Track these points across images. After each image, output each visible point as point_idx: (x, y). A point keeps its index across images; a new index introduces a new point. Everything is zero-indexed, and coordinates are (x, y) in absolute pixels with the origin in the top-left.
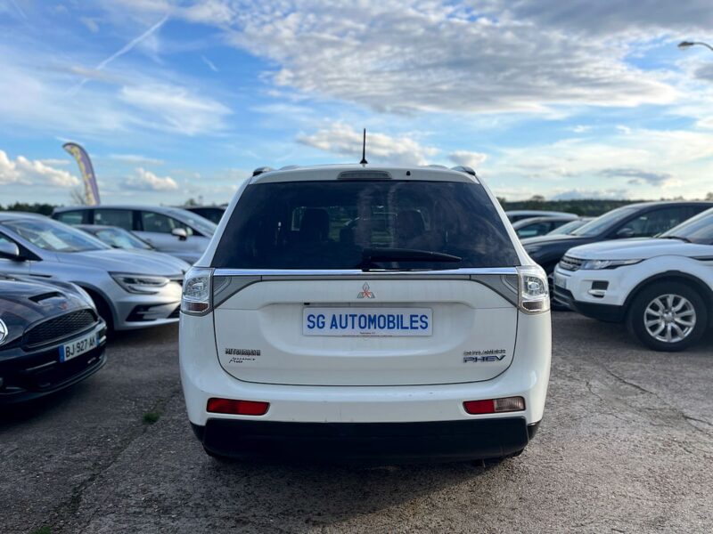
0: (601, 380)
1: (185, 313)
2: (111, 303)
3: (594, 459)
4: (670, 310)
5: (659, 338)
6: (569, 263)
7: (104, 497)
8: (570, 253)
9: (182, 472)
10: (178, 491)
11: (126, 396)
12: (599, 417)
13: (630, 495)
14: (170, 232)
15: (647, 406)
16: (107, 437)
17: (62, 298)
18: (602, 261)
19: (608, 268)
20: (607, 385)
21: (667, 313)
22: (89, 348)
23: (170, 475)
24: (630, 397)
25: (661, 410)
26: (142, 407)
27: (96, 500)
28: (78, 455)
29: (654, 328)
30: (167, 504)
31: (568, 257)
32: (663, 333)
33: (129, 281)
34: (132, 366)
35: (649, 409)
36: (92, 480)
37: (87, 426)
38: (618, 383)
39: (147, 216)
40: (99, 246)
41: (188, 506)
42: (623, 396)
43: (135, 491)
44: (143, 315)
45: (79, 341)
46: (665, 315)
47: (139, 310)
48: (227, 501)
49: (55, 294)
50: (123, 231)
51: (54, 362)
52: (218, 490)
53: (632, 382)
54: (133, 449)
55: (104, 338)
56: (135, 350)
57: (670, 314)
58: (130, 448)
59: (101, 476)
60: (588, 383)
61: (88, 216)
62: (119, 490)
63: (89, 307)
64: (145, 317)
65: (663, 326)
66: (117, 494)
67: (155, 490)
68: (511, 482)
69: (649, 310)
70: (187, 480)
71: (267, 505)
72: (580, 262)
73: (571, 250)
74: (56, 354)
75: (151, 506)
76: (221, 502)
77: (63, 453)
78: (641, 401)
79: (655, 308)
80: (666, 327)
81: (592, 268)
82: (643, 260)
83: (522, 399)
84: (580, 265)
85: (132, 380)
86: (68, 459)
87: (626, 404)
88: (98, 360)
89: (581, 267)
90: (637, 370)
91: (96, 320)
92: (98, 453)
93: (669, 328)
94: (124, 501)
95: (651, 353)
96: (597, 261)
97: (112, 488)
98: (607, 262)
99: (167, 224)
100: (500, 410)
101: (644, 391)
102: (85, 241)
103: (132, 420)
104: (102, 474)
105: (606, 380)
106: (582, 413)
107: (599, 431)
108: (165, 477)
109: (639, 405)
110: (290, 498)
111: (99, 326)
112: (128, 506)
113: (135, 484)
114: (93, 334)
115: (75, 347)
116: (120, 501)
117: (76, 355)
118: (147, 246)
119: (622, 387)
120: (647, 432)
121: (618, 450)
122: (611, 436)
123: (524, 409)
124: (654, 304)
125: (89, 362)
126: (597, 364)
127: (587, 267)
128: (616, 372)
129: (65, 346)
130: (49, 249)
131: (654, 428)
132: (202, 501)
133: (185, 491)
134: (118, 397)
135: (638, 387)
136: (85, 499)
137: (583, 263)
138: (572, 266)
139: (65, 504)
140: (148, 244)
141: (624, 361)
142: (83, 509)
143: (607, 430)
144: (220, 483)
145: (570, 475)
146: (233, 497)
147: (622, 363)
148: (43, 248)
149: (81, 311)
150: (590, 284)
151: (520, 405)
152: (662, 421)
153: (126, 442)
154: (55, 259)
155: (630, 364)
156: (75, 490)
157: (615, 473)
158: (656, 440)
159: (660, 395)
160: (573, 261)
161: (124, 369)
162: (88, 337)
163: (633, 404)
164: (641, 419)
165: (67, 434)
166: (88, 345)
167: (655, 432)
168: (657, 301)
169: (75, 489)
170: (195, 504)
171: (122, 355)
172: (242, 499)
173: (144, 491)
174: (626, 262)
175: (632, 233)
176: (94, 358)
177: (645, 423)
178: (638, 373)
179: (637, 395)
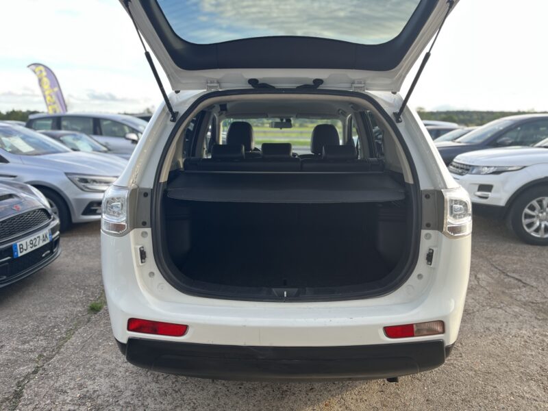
0: (487, 274)
1: (105, 232)
2: (69, 200)
3: (490, 356)
4: (545, 211)
5: (533, 234)
6: (457, 167)
7: (43, 391)
8: (458, 159)
9: (117, 365)
10: (111, 387)
11: (77, 284)
12: (490, 312)
13: (527, 396)
14: (124, 137)
15: (530, 300)
16: (54, 327)
17: (16, 199)
18: (488, 167)
19: (494, 173)
20: (492, 278)
21: (542, 213)
22: (42, 244)
23: (106, 369)
24: (515, 291)
25: (543, 303)
26: (89, 296)
27: (35, 396)
28: (26, 346)
29: (530, 225)
30: (99, 401)
31: (456, 162)
32: (537, 230)
33: (84, 181)
34: (86, 254)
35: (533, 303)
36: (35, 372)
37: (39, 315)
38: (502, 276)
39: (105, 123)
40: (61, 150)
41: (119, 405)
42: (508, 289)
43: (72, 387)
44: (96, 210)
45: (32, 238)
46: (540, 215)
47: (93, 206)
48: (155, 400)
49: (10, 196)
50: (84, 136)
51: (9, 258)
52: (148, 386)
53: (514, 275)
54: (75, 340)
55: (58, 233)
56: (90, 239)
57: (545, 214)
58: (73, 338)
59: (44, 369)
60: (476, 276)
61: (57, 122)
62: (57, 385)
63: (43, 207)
64: (98, 212)
65: (538, 224)
66: (56, 390)
67: (91, 385)
68: (416, 381)
69: (527, 210)
70: (120, 375)
71: (192, 404)
72: (468, 168)
73: (459, 157)
74: (10, 251)
75: (84, 404)
76: (149, 400)
77: (14, 343)
78: (524, 294)
79: (532, 208)
80: (540, 225)
81: (479, 173)
82: (525, 167)
83: (442, 323)
84: (468, 170)
85: (84, 269)
86: (17, 349)
87: (511, 297)
88: (52, 252)
89: (469, 172)
90: (517, 264)
91: (50, 218)
92: (44, 343)
93: (543, 226)
94: (61, 397)
95: (526, 246)
96: (483, 167)
97: (52, 382)
98: (492, 168)
99: (123, 130)
100: (420, 334)
101: (525, 285)
102: (49, 146)
103: (79, 309)
104: (45, 366)
105: (492, 273)
106: (475, 306)
107: (492, 326)
108: (101, 370)
109: (523, 299)
110: (214, 396)
111: (52, 223)
112: (64, 402)
113: (73, 379)
114: (46, 231)
115: (28, 243)
116: (57, 397)
117: (30, 250)
118: (105, 149)
119: (506, 280)
120: (534, 327)
121: (511, 346)
122: (503, 332)
123: (443, 332)
124: (531, 205)
125: (44, 255)
126: (482, 257)
127: (474, 172)
128: (499, 265)
129: (18, 244)
130: (15, 152)
131: (540, 323)
132: (132, 399)
133: (117, 387)
134: (70, 286)
135: (520, 281)
136: (27, 394)
137: (471, 168)
138: (460, 171)
139: (7, 399)
140: (105, 146)
141: (505, 254)
142: (23, 405)
143: (499, 325)
144: (150, 379)
145: (470, 373)
146: (161, 395)
147: (503, 256)
148: (10, 152)
149: (34, 211)
150: (477, 188)
151: (439, 328)
152: (545, 315)
153: (70, 332)
154: (20, 161)
155: (510, 257)
156: (19, 385)
157: (510, 371)
158: (542, 335)
159: (540, 289)
160: (462, 166)
161: (78, 257)
162: (41, 234)
163: (518, 298)
164: (527, 313)
165: (20, 323)
166: (41, 241)
167: (540, 326)
168: (535, 203)
169: (19, 382)
170: (126, 403)
171: (79, 244)
172: (169, 397)
173: (81, 386)
174: (510, 169)
175: (510, 142)
176: (49, 252)
177: (531, 317)
178: (518, 266)
179: (520, 288)
